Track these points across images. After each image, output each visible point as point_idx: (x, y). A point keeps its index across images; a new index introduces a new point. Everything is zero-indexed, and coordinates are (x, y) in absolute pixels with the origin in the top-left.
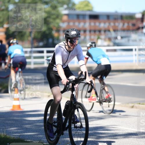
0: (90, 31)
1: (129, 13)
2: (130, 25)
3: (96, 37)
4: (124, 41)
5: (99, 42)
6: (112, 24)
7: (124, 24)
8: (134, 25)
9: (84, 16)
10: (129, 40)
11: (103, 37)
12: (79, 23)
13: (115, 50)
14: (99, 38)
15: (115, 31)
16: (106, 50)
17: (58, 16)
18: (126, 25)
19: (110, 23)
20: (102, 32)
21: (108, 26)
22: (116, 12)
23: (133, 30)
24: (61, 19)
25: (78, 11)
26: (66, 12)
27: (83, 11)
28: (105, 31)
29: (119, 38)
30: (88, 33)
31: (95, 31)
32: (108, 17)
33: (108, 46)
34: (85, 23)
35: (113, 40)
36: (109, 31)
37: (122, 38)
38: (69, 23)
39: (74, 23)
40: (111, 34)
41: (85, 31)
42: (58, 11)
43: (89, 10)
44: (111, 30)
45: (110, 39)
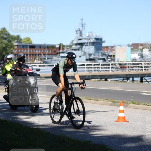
0: (30, 55)
1: (52, 45)
2: (53, 51)
3: (33, 58)
4: (49, 60)
5: (35, 61)
6: (43, 51)
7: (49, 51)
8: (55, 51)
9: (27, 46)
10: (52, 60)
11: (37, 58)
12: (24, 50)
13: (44, 66)
14: (35, 59)
15: (44, 55)
16: (38, 66)
17: (12, 46)
18: (50, 51)
19: (41, 51)
20: (37, 56)
21: (40, 52)
22: (45, 44)
23: (54, 54)
24: (13, 48)
25: (23, 44)
26: (16, 44)
27: (26, 43)
28: (38, 55)
29: (46, 59)
30: (29, 56)
31: (33, 55)
32: (40, 47)
33: (41, 63)
34: (27, 50)
35: (43, 60)
36: (41, 55)
37: (48, 59)
38: (18, 50)
39: (21, 51)
40: (42, 57)
41: (27, 55)
42: (12, 43)
43: (30, 43)
44: (42, 54)
45: (41, 59)
